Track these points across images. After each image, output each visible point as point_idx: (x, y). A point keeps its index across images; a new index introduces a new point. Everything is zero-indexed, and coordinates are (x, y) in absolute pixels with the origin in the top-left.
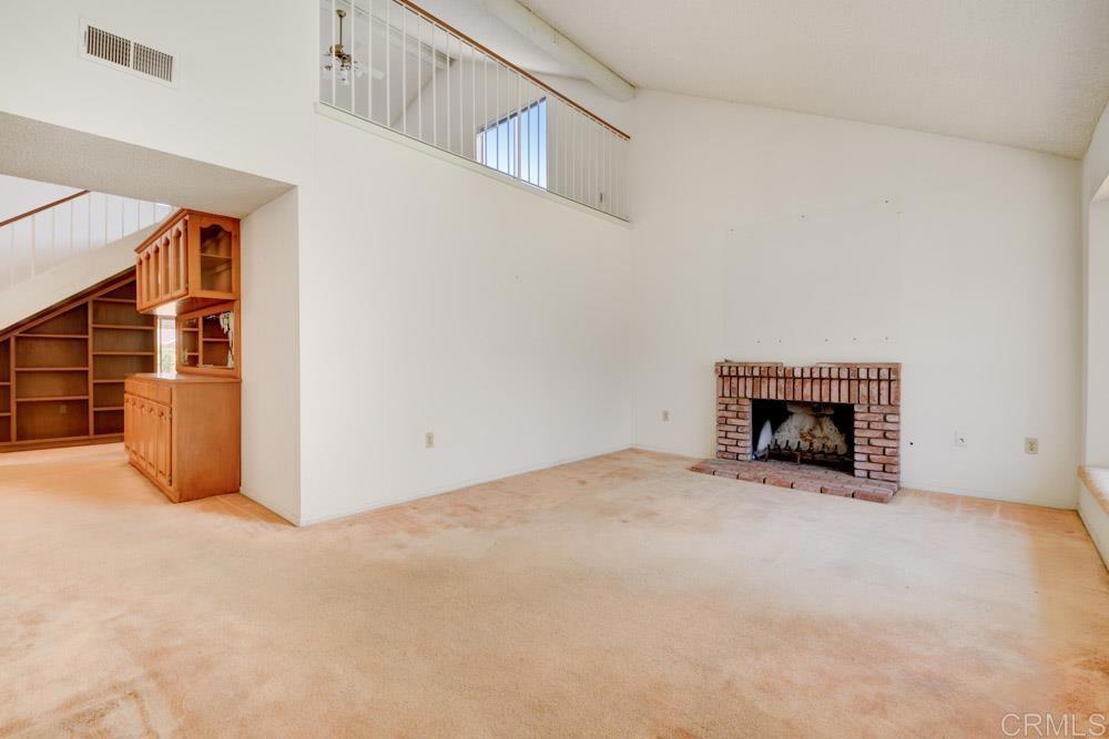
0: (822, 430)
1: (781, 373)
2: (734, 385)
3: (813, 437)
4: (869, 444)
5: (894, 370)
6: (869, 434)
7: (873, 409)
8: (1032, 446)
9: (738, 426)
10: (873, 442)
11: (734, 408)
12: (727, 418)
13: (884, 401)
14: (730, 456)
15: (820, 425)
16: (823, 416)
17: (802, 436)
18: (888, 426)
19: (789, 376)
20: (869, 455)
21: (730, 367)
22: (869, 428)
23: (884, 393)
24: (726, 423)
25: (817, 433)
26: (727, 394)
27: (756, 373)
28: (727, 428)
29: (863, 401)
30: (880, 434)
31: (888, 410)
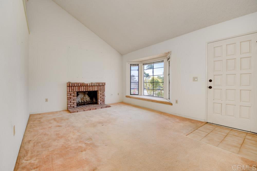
0: (85, 97)
1: (85, 85)
2: (73, 89)
3: (84, 99)
4: (101, 98)
5: (105, 84)
6: (101, 96)
7: (101, 91)
8: (118, 94)
9: (74, 99)
10: (102, 97)
11: (73, 94)
12: (71, 97)
13: (103, 90)
14: (72, 107)
15: (85, 96)
16: (85, 94)
17: (81, 99)
18: (104, 94)
19: (87, 86)
20: (101, 100)
21: (72, 84)
22: (101, 95)
23: (103, 88)
24: (71, 99)
25: (84, 98)
26: (71, 91)
27: (79, 85)
28: (71, 100)
29: (100, 90)
30: (102, 96)
31: (103, 91)
